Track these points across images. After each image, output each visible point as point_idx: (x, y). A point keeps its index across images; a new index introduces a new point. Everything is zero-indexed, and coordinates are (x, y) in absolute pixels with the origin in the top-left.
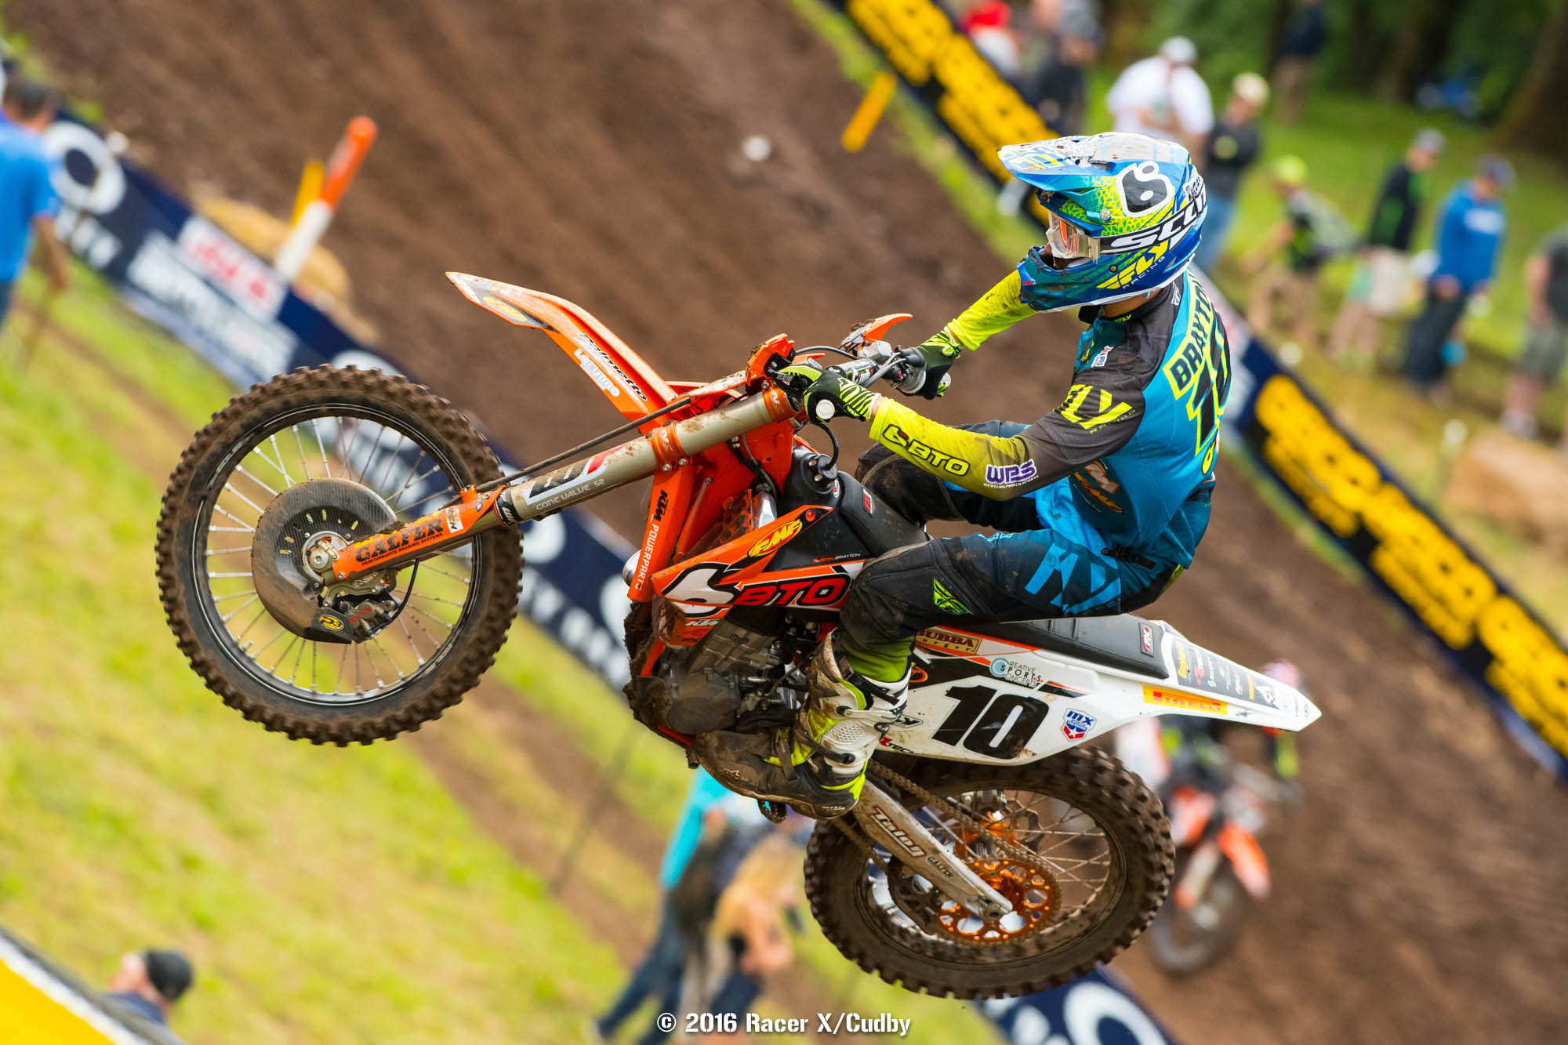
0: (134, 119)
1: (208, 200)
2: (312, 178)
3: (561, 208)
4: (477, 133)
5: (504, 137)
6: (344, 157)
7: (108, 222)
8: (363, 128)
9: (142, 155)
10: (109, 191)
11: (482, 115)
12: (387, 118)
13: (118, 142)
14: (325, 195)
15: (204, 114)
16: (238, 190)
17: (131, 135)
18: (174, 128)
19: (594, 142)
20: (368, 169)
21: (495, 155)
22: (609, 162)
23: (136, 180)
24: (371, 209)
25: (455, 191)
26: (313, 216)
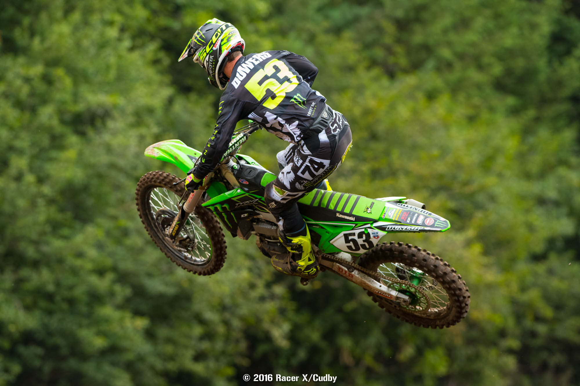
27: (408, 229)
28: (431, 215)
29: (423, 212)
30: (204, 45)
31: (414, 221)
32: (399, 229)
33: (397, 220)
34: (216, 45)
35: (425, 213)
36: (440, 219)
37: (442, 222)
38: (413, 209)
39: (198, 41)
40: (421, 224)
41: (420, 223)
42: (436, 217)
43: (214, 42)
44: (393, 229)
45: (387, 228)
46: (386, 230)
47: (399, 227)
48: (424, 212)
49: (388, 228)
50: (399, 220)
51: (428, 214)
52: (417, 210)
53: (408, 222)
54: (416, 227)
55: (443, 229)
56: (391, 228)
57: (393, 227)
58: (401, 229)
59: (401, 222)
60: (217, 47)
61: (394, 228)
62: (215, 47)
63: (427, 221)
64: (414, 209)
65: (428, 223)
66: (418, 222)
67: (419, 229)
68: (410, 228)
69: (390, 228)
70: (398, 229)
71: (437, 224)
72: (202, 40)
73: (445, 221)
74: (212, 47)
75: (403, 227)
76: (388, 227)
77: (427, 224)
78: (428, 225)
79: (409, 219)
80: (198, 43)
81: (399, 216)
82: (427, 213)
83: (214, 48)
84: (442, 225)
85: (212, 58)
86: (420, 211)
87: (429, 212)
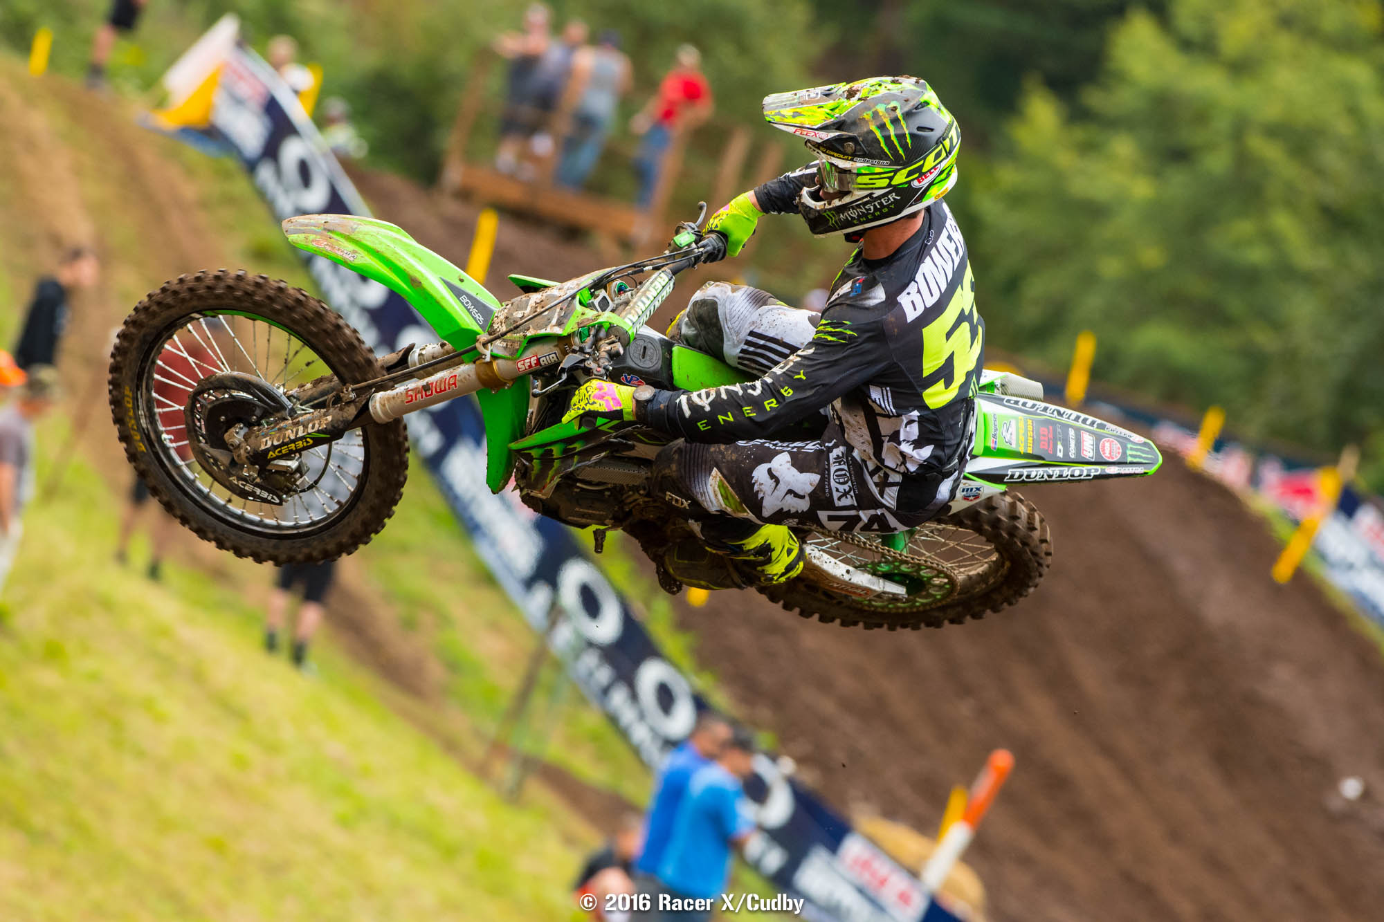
0: (804, 747)
1: (866, 819)
2: (957, 803)
3: (1175, 835)
4: (1104, 767)
5: (1127, 771)
6: (985, 784)
7: (777, 836)
8: (1002, 759)
9: (810, 778)
10: (779, 808)
11: (1108, 751)
12: (1025, 753)
13: (788, 765)
14: (967, 817)
15: (865, 744)
16: (892, 811)
17: (800, 761)
18: (839, 756)
19: (1207, 777)
20: (1006, 795)
21: (1119, 787)
22: (1220, 797)
23: (804, 800)
24: (1008, 831)
25: (1082, 817)
26: (956, 834)
27: (1064, 475)
28: (1104, 429)
29: (1080, 420)
30: (898, 162)
31: (1073, 452)
32: (1042, 477)
33: (1030, 451)
34: (923, 177)
35: (1088, 422)
36: (1131, 439)
37: (1139, 447)
38: (1052, 413)
39: (885, 140)
40: (1092, 458)
41: (1091, 455)
42: (1118, 434)
43: (924, 170)
44: (1024, 477)
45: (1008, 477)
46: (1005, 480)
47: (1041, 471)
48: (1084, 421)
49: (1012, 477)
50: (1037, 453)
51: (1095, 425)
52: (1064, 416)
53: (1060, 455)
54: (1085, 468)
55: (1149, 469)
56: (1020, 476)
57: (1025, 472)
58: (1046, 477)
59: (1043, 456)
60: (921, 184)
61: (1028, 476)
62: (920, 182)
63: (1106, 448)
64: (1055, 413)
65: (1110, 453)
66: (1085, 452)
67: (1092, 474)
68: (1069, 473)
69: (1015, 477)
70: (1037, 479)
71: (1132, 456)
72: (901, 146)
73: (1145, 444)
74: (913, 180)
75: (1050, 470)
76: (1010, 473)
77: (1109, 458)
78: (1111, 460)
79: (1060, 447)
80: (883, 144)
81: (1033, 440)
82: (1092, 424)
83: (916, 184)
84: (1144, 455)
85: (892, 200)
86: (1073, 417)
87: (1099, 421)
